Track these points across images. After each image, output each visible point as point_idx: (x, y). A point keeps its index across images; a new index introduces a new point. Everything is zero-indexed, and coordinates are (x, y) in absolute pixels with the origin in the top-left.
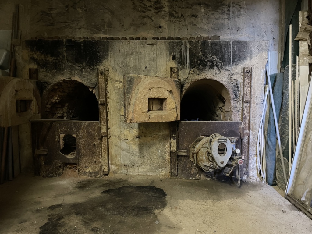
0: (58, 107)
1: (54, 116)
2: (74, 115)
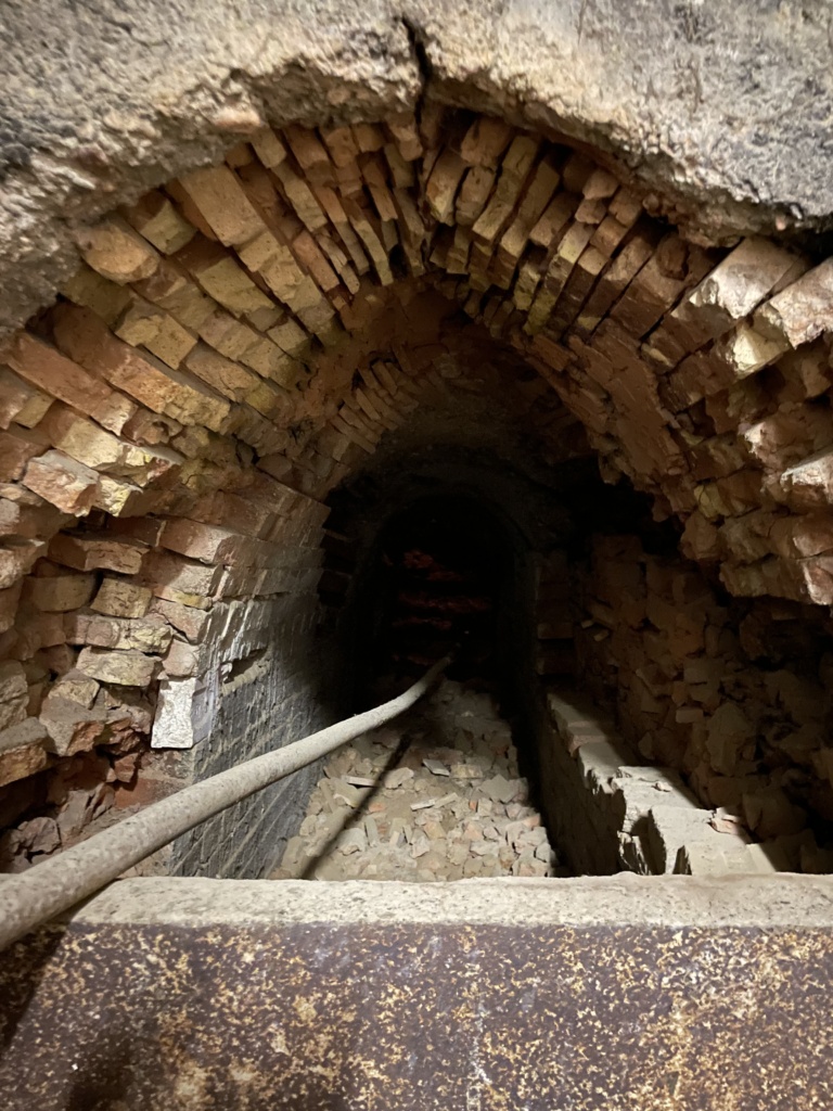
0: (101, 575)
1: (54, 677)
2: (245, 648)
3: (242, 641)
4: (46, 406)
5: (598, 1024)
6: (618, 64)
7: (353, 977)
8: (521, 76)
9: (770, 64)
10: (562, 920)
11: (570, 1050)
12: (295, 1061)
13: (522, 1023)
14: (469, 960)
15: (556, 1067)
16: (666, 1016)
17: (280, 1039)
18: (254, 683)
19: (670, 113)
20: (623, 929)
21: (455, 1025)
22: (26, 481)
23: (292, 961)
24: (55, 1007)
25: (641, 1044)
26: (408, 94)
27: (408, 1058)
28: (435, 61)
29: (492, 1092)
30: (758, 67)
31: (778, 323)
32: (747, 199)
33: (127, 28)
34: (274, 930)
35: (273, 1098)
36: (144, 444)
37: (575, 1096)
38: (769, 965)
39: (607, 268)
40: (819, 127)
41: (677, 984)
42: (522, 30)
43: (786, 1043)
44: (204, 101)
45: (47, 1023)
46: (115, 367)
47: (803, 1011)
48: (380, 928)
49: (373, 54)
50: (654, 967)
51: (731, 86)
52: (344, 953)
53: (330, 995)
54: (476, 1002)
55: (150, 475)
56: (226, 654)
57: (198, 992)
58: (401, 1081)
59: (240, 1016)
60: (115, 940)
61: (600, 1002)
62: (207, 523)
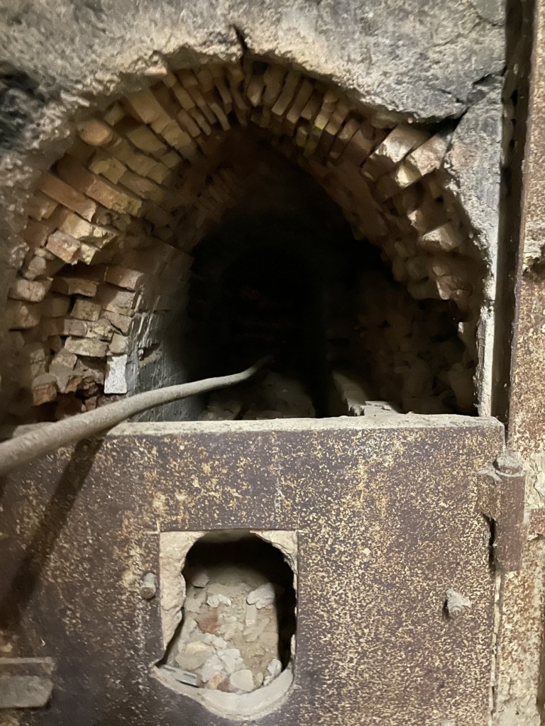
1: (53, 353)
2: (149, 342)
3: (148, 337)
4: (54, 207)
5: (328, 471)
6: (334, 46)
7: (226, 454)
8: (290, 52)
9: (403, 45)
10: (312, 428)
11: (317, 482)
12: (203, 490)
13: (296, 471)
14: (275, 446)
15: (311, 489)
16: (356, 467)
17: (196, 481)
18: (155, 363)
19: (358, 69)
20: (337, 431)
21: (269, 473)
22: (48, 247)
23: (200, 449)
24: (100, 472)
25: (346, 478)
26: (236, 59)
27: (250, 487)
28: (249, 46)
29: (285, 501)
30: (398, 47)
31: (415, 164)
32: (394, 110)
33: (104, 31)
34: (192, 436)
35: (193, 507)
36: (101, 226)
37: (319, 501)
38: (398, 444)
39: (339, 132)
40: (426, 76)
41: (360, 453)
42: (289, 29)
43: (406, 477)
44: (141, 65)
45: (98, 479)
46: (88, 186)
47: (413, 463)
48: (236, 434)
49: (220, 42)
50: (350, 446)
51: (385, 57)
52: (222, 445)
53: (217, 462)
54: (277, 463)
55: (104, 242)
56: (140, 344)
57: (161, 462)
58: (248, 497)
59: (179, 472)
60: (125, 443)
61: (329, 462)
62: (129, 268)
